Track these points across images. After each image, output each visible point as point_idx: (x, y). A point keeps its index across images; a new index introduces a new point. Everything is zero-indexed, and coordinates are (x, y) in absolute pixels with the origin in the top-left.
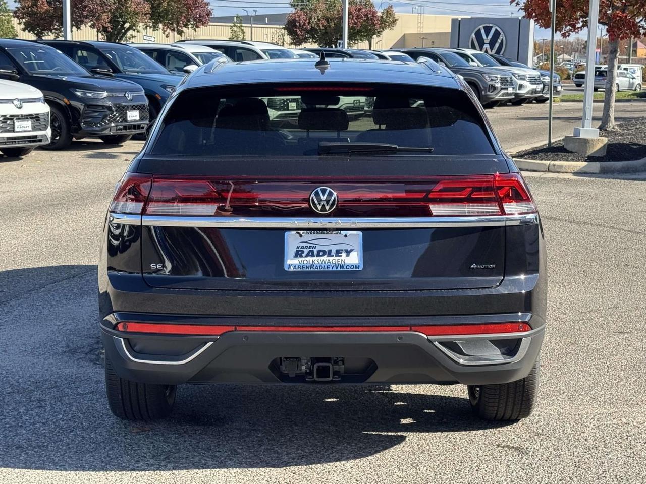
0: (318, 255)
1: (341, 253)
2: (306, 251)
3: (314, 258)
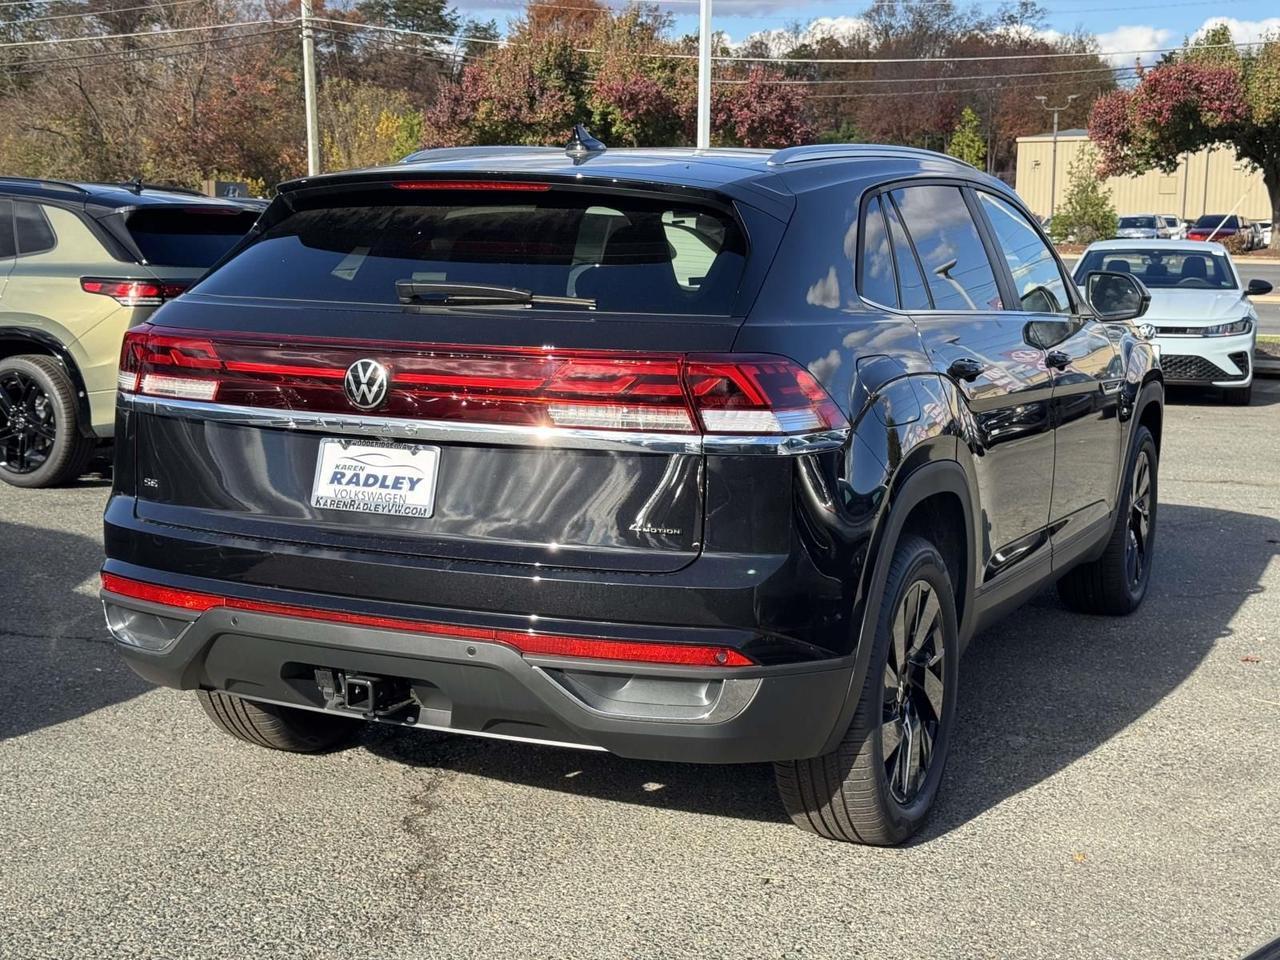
0: (366, 484)
1: (402, 483)
2: (349, 474)
3: (358, 489)
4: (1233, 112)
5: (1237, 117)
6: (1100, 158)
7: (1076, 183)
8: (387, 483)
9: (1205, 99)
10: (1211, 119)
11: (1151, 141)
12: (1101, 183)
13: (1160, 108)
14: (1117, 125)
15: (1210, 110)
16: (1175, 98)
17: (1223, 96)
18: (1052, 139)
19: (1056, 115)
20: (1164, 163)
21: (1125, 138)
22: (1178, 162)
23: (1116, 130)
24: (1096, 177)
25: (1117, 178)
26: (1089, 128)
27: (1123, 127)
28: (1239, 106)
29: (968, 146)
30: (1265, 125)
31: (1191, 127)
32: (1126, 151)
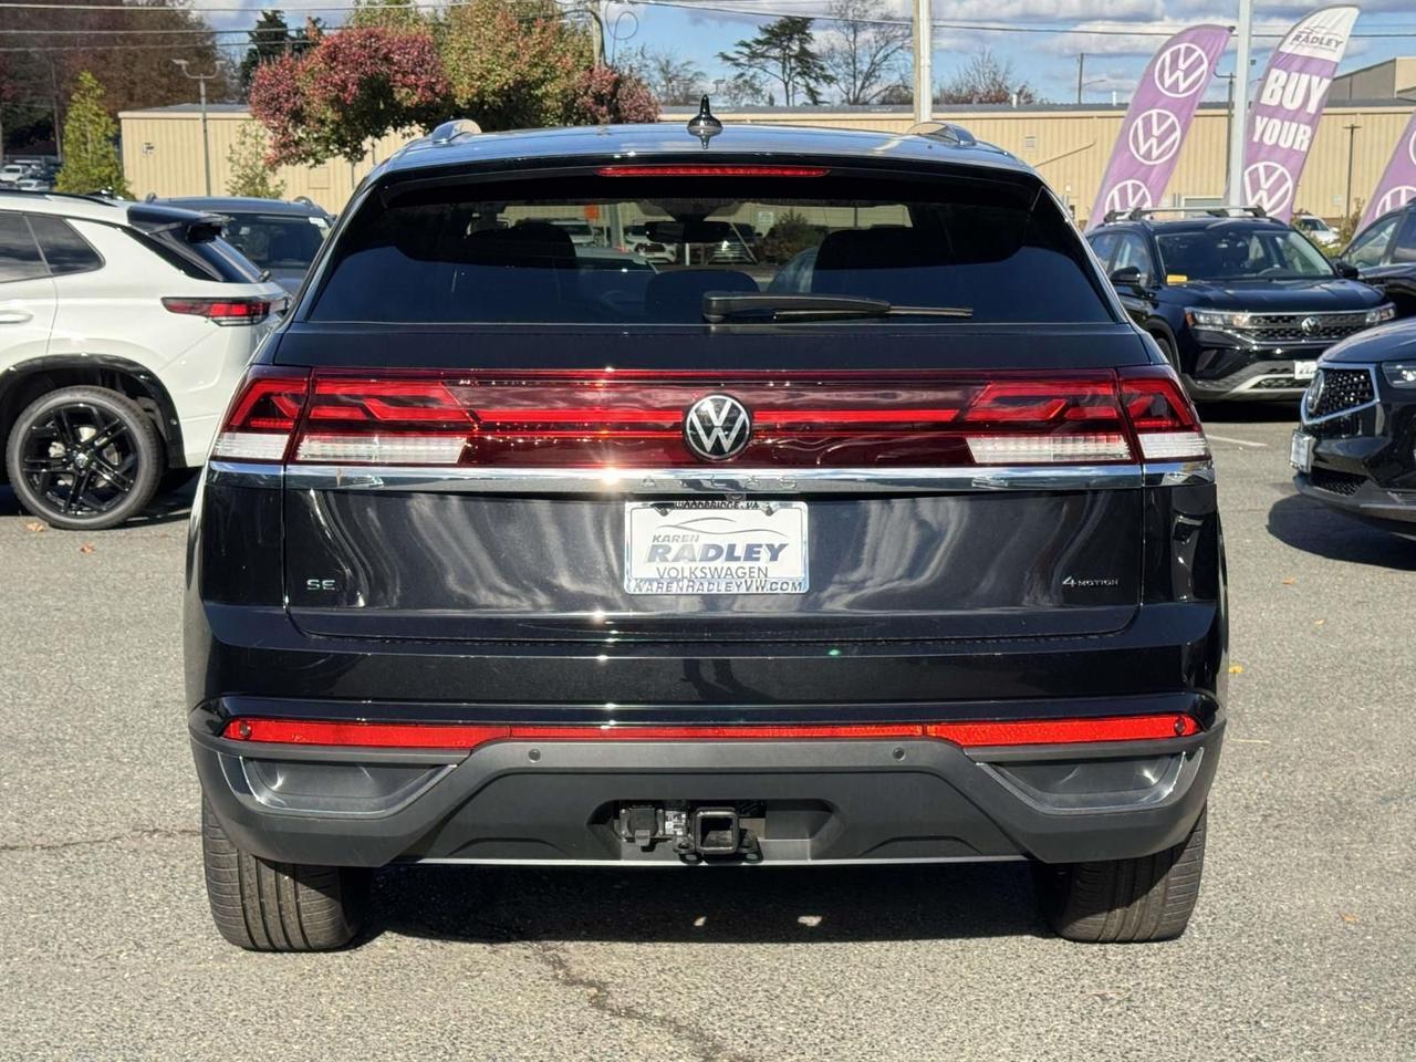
1: (759, 553)
4: (432, 90)
5: (437, 95)
6: (267, 142)
7: (240, 173)
8: (736, 554)
9: (397, 72)
10: (405, 96)
11: (333, 122)
12: (271, 173)
13: (343, 81)
14: (287, 101)
15: (404, 86)
16: (361, 70)
17: (418, 69)
18: (200, 115)
19: (202, 86)
20: (348, 149)
21: (298, 117)
22: (364, 149)
23: (287, 106)
24: (264, 167)
25: (290, 167)
26: (251, 103)
27: (295, 103)
28: (438, 81)
29: (92, 122)
30: (467, 107)
31: (382, 106)
32: (300, 133)
